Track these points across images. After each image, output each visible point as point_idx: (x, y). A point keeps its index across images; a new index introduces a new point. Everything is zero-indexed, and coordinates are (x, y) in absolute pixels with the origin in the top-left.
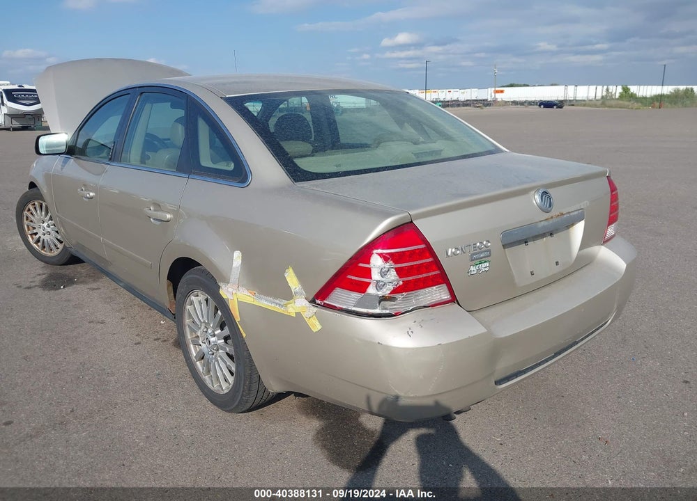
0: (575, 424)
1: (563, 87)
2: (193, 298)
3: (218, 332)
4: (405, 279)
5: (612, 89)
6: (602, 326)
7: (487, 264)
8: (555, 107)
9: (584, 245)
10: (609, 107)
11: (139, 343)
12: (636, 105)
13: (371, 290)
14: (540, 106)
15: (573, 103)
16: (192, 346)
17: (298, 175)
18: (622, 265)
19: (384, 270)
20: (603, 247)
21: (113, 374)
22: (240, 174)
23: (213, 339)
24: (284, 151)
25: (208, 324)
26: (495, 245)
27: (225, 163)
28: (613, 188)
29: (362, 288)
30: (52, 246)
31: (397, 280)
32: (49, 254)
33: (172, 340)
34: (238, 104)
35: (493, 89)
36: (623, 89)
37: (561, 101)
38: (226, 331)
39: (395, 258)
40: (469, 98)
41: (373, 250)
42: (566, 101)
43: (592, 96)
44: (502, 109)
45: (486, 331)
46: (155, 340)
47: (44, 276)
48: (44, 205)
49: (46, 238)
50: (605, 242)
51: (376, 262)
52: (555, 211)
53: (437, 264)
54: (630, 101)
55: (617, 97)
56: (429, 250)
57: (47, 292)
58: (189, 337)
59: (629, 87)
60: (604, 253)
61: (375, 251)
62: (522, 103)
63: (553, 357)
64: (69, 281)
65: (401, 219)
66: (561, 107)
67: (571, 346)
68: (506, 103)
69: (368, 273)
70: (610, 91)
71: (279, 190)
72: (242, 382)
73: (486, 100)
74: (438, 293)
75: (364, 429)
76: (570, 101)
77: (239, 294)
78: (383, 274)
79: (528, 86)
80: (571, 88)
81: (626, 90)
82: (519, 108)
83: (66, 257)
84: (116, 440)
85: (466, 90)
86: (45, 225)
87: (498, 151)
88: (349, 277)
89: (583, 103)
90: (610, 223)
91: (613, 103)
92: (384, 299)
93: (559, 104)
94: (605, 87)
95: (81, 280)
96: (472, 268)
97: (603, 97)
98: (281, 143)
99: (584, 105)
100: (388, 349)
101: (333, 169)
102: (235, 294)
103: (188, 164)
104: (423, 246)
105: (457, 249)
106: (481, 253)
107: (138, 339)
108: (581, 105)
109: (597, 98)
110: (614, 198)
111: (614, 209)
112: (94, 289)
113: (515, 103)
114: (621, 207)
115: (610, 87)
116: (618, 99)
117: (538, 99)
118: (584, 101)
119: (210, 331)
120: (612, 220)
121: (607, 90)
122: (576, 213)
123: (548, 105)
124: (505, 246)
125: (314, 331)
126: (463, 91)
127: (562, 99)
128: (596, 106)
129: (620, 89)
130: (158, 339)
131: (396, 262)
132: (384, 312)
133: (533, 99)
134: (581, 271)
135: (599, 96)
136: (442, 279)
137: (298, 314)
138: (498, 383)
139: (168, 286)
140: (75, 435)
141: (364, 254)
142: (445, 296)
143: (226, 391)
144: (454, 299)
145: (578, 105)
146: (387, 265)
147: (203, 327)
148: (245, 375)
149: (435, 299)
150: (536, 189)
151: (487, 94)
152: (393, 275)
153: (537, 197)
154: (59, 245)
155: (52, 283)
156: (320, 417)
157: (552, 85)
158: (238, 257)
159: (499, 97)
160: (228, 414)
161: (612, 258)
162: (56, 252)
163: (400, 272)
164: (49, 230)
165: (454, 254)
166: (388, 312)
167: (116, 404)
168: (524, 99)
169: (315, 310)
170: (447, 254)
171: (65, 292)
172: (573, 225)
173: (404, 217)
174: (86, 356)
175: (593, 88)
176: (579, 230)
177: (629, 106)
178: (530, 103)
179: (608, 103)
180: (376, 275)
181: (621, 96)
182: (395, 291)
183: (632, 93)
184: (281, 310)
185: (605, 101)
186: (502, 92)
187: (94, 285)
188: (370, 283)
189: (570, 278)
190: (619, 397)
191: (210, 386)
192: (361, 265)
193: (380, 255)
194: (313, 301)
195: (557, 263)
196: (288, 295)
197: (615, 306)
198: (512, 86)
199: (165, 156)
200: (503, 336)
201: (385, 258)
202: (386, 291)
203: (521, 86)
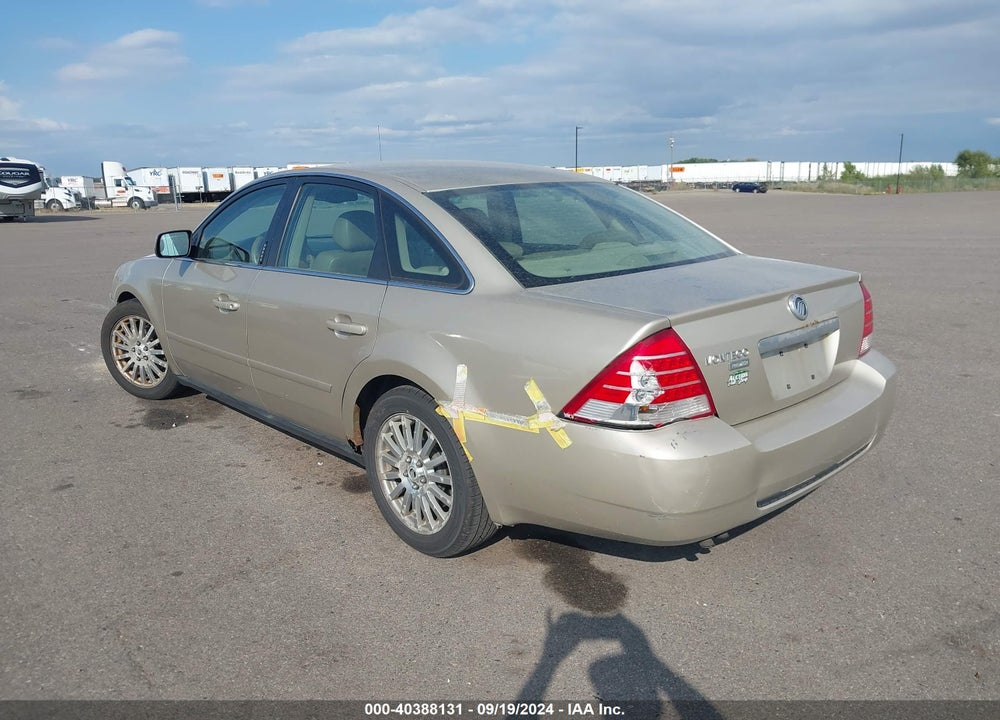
0: (836, 562)
1: (765, 164)
2: (391, 423)
3: (427, 461)
4: (667, 388)
5: (831, 166)
6: (862, 450)
7: (746, 374)
8: (755, 191)
9: (840, 358)
10: (829, 192)
11: (299, 488)
12: (865, 189)
13: (630, 400)
14: (734, 189)
15: (779, 185)
16: (385, 482)
17: (527, 280)
18: (881, 380)
19: (645, 378)
20: (858, 361)
21: (281, 522)
22: (458, 279)
23: (419, 471)
24: (508, 254)
25: (415, 452)
26: (753, 353)
27: (437, 268)
28: (866, 296)
29: (620, 398)
30: (150, 375)
31: (658, 390)
32: (145, 385)
33: (340, 484)
34: (444, 200)
35: (670, 166)
36: (846, 166)
37: (764, 183)
38: (441, 458)
39: (657, 366)
40: (636, 179)
41: (633, 356)
42: (770, 182)
43: (804, 177)
44: (682, 194)
45: (750, 443)
46: (318, 484)
47: (144, 413)
48: (142, 322)
49: (143, 364)
50: (860, 356)
51: (636, 370)
52: (809, 320)
53: (697, 373)
54: (856, 183)
55: (839, 177)
56: (689, 359)
57: (156, 432)
58: (382, 472)
59: (853, 164)
60: (859, 367)
61: (637, 358)
62: (710, 186)
63: (814, 480)
64: (181, 419)
65: (660, 325)
66: (764, 192)
67: (831, 469)
68: (687, 186)
69: (627, 381)
70: (829, 169)
71: (510, 297)
72: (463, 516)
73: (660, 181)
74: (695, 405)
75: (598, 572)
76: (775, 183)
77: (466, 412)
78: (644, 382)
79: (716, 161)
80: (776, 166)
81: (849, 168)
82: (706, 192)
83: (171, 387)
84: (313, 589)
85: (631, 168)
86: (142, 347)
87: (731, 254)
88: (605, 386)
89: (793, 186)
90: (865, 335)
91: (834, 185)
92: (643, 410)
93: (760, 188)
94: (822, 164)
95: (195, 416)
96: (731, 378)
97: (819, 178)
98: (501, 244)
99: (795, 189)
100: (651, 461)
101: (564, 274)
102: (462, 412)
103: (385, 268)
104: (682, 353)
105: (717, 357)
106: (739, 362)
107: (296, 483)
108: (790, 189)
109: (812, 179)
110: (868, 306)
111: (868, 318)
112: (215, 428)
113: (700, 185)
114: (875, 316)
115: (829, 165)
116: (839, 181)
117: (731, 180)
118: (795, 183)
119: (415, 461)
120: (867, 331)
121: (825, 168)
122: (831, 321)
123: (746, 187)
124: (763, 355)
125: (563, 447)
126: (626, 168)
127: (764, 180)
128: (810, 190)
129: (841, 168)
130: (321, 483)
131: (657, 370)
132: (644, 423)
133: (725, 180)
134: (837, 387)
135: (814, 177)
136: (702, 389)
137: (543, 430)
138: (760, 504)
139: (355, 412)
140: (263, 585)
141: (623, 362)
142: (704, 408)
143: (435, 531)
144: (713, 412)
145: (786, 189)
146: (648, 373)
147: (405, 457)
148: (466, 507)
149: (693, 411)
150: (790, 294)
151: (661, 173)
152: (653, 383)
153: (791, 303)
154: (159, 373)
155: (160, 421)
156: (544, 561)
157: (749, 161)
158: (463, 371)
159: (678, 177)
160: (434, 560)
161: (870, 373)
162: (155, 383)
163: (662, 380)
164: (146, 353)
165: (713, 361)
166: (648, 423)
167: (298, 553)
168: (712, 181)
169: (564, 424)
170: (706, 361)
171: (179, 431)
172: (827, 335)
173: (663, 323)
174: (239, 503)
175: (805, 165)
176: (834, 340)
177: (854, 190)
178: (721, 186)
179: (827, 186)
180: (635, 383)
181: (844, 177)
182: (657, 401)
183: (859, 173)
184: (520, 427)
185: (823, 183)
186: (681, 170)
187: (214, 423)
188: (629, 393)
189: (825, 395)
190: (882, 535)
191: (412, 527)
192: (619, 373)
193: (641, 362)
194: (560, 415)
195: (813, 377)
196: (530, 410)
197: (876, 427)
198: (693, 161)
199: (329, 259)
200: (767, 450)
201: (646, 365)
202: (646, 401)
203: (706, 161)
